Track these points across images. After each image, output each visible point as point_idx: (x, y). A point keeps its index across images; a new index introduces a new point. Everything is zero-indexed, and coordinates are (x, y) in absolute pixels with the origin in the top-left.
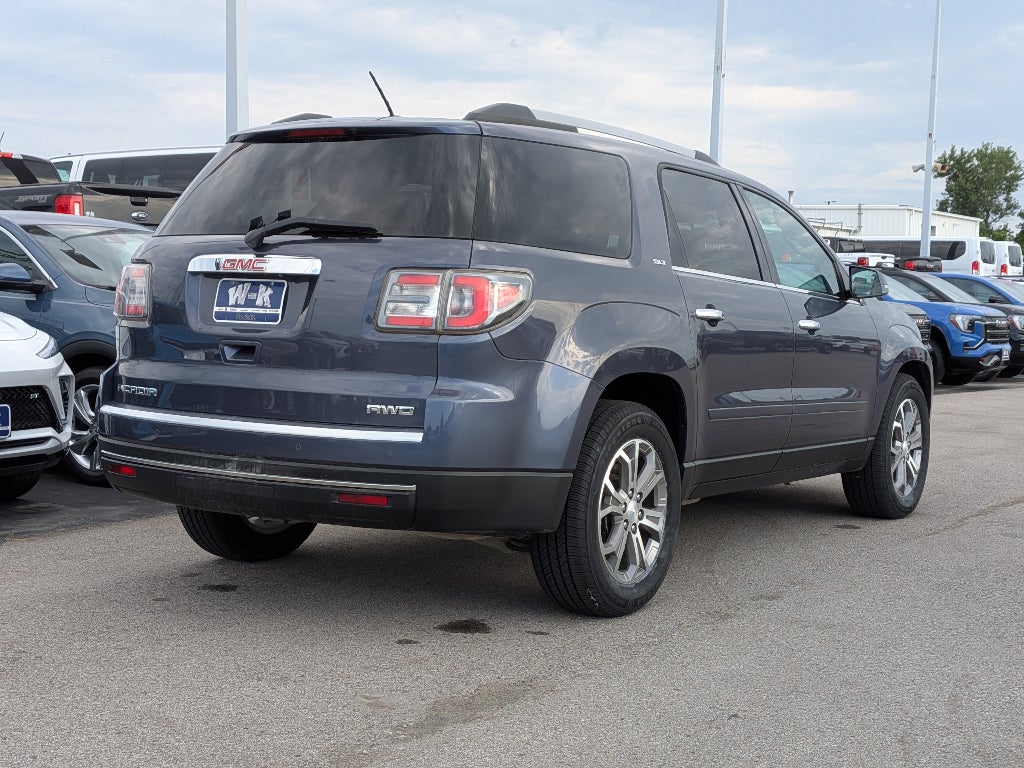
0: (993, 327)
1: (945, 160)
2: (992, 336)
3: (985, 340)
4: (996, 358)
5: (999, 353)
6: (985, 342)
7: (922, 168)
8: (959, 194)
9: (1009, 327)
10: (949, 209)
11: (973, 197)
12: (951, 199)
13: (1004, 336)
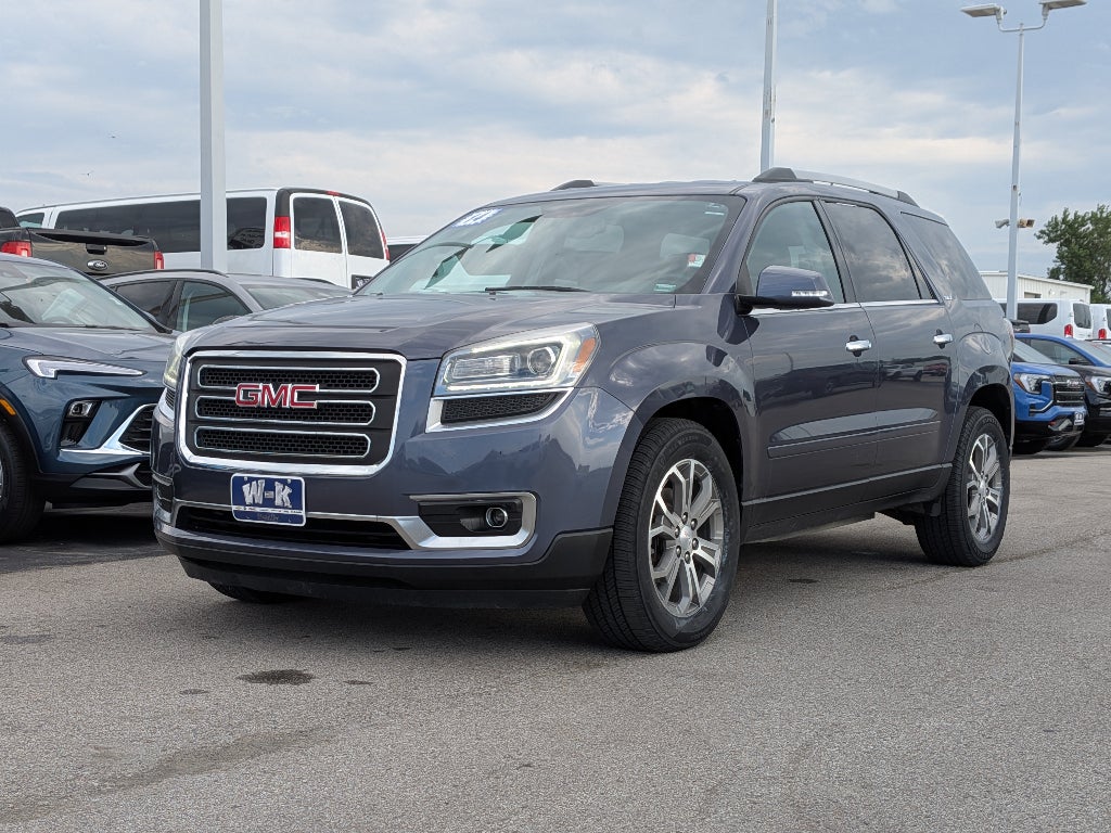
0: (1063, 388)
1: (1057, 224)
2: (1063, 398)
3: (1055, 401)
4: (1067, 423)
5: (1071, 417)
6: (1054, 404)
7: (1007, 223)
8: (1071, 261)
9: (1082, 389)
10: (1061, 277)
11: (1087, 265)
12: (1063, 266)
13: (1077, 398)
